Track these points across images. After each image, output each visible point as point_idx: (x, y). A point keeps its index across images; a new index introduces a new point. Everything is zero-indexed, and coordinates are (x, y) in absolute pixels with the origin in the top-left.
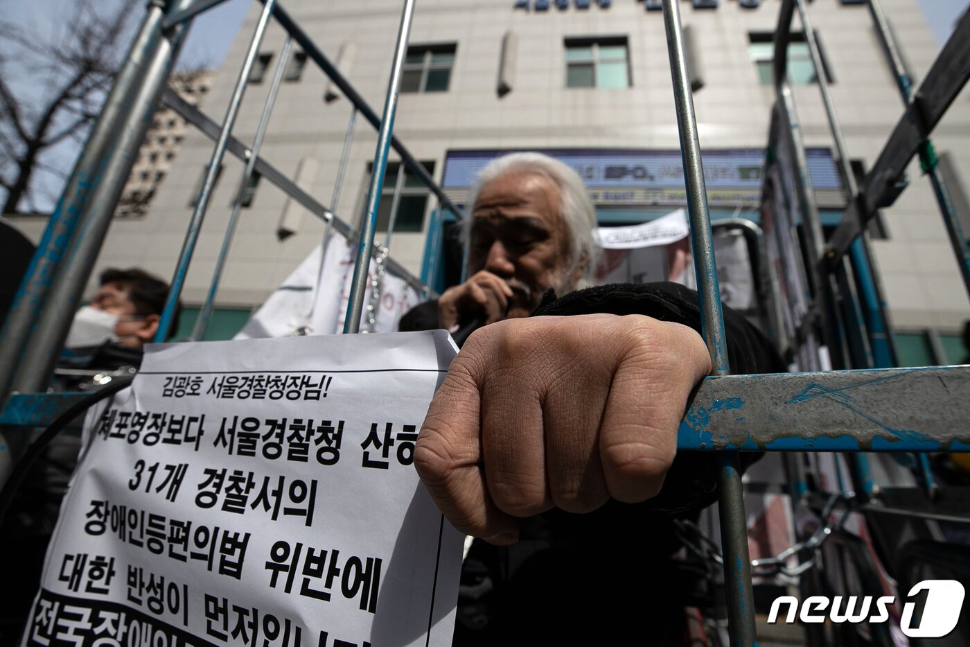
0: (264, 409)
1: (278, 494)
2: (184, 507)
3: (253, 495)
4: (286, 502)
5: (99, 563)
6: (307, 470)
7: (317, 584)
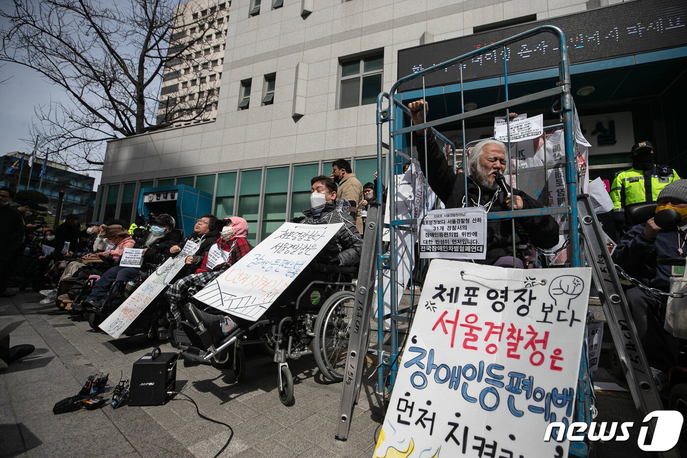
0: (456, 218)
1: (461, 227)
2: (445, 230)
3: (457, 228)
4: (462, 228)
5: (430, 241)
6: (465, 224)
7: (470, 235)
